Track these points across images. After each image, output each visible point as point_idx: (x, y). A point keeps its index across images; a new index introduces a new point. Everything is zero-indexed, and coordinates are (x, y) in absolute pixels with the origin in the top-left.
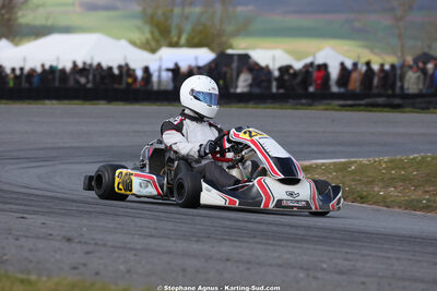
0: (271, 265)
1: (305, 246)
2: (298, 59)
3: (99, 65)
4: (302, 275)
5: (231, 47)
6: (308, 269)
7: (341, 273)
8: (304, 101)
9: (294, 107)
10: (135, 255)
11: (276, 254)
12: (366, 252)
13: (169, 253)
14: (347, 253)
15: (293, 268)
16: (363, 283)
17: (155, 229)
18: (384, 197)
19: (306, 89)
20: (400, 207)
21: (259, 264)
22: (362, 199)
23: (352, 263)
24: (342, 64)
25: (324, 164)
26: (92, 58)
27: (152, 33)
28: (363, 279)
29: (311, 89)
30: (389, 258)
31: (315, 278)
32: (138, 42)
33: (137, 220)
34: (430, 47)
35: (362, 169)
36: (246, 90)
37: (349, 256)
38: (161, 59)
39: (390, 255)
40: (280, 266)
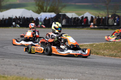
0: (72, 72)
1: (82, 67)
2: (79, 16)
3: (24, 17)
4: (81, 75)
5: (61, 12)
6: (82, 73)
7: (91, 74)
8: (81, 27)
9: (78, 29)
10: (35, 70)
11: (73, 69)
12: (98, 68)
13: (44, 69)
14: (93, 69)
15: (78, 73)
16: (98, 77)
17: (40, 62)
18: (103, 54)
19: (81, 24)
20: (108, 56)
21: (69, 72)
22: (97, 54)
23: (94, 72)
25: (86, 44)
26: (22, 15)
27: (38, 8)
28: (97, 76)
29: (83, 24)
30: (105, 70)
31: (84, 76)
32: (35, 11)
33: (35, 60)
34: (116, 12)
35: (97, 45)
36: (65, 24)
37: (94, 70)
38: (41, 15)
40: (74, 72)
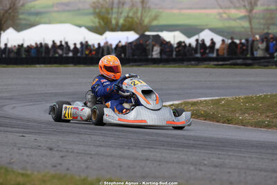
0: (173, 162)
1: (194, 150)
4: (192, 168)
5: (148, 31)
6: (195, 165)
7: (216, 166)
8: (193, 63)
9: (187, 66)
10: (91, 158)
11: (176, 156)
12: (230, 153)
13: (111, 156)
14: (219, 154)
15: (187, 164)
16: (229, 172)
17: (103, 141)
18: (242, 120)
20: (252, 126)
21: (166, 162)
22: (229, 121)
23: (222, 160)
24: (212, 40)
25: (205, 101)
27: (99, 22)
28: (228, 170)
30: (245, 157)
31: (200, 170)
33: (93, 136)
34: (268, 29)
35: (228, 103)
37: (220, 156)
38: (106, 38)
39: (246, 155)
40: (178, 163)
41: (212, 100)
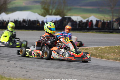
0: (77, 75)
1: (87, 70)
2: (84, 19)
6: (87, 77)
8: (86, 30)
9: (83, 32)
10: (40, 72)
13: (49, 72)
14: (98, 72)
15: (83, 76)
17: (45, 65)
18: (108, 57)
20: (112, 60)
21: (74, 75)
22: (102, 57)
23: (99, 75)
27: (44, 11)
29: (88, 27)
31: (89, 79)
33: (40, 63)
35: (102, 49)
38: (47, 18)
39: (110, 73)
41: (94, 48)
